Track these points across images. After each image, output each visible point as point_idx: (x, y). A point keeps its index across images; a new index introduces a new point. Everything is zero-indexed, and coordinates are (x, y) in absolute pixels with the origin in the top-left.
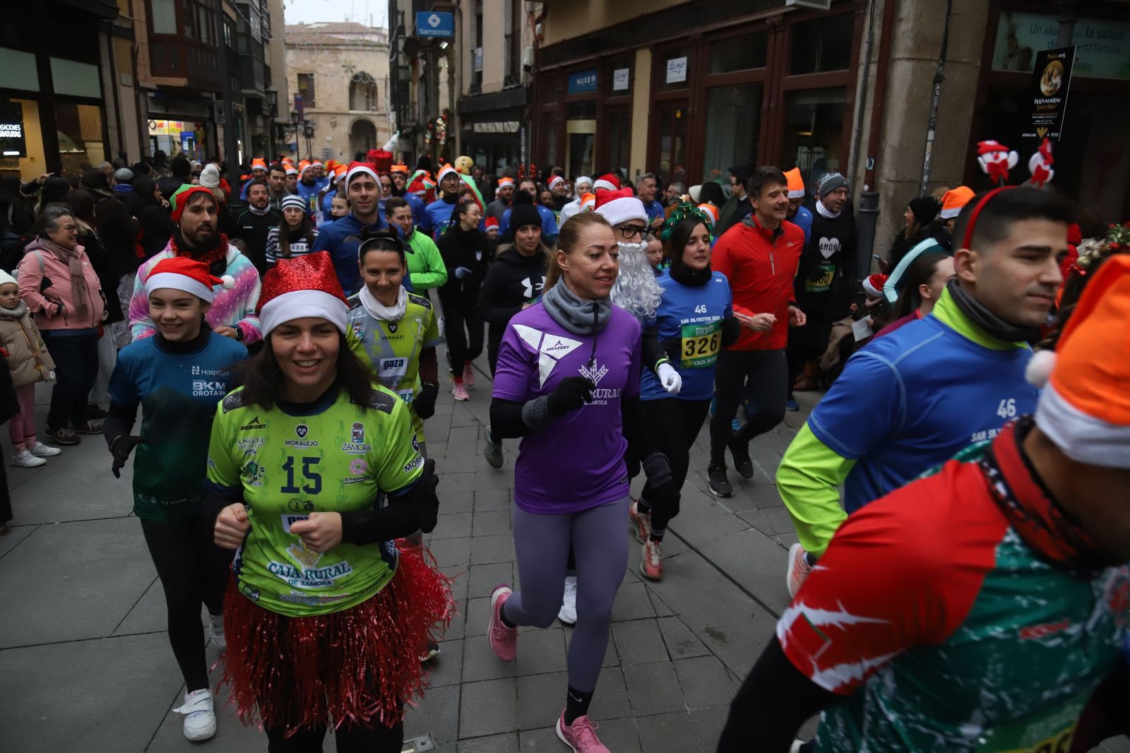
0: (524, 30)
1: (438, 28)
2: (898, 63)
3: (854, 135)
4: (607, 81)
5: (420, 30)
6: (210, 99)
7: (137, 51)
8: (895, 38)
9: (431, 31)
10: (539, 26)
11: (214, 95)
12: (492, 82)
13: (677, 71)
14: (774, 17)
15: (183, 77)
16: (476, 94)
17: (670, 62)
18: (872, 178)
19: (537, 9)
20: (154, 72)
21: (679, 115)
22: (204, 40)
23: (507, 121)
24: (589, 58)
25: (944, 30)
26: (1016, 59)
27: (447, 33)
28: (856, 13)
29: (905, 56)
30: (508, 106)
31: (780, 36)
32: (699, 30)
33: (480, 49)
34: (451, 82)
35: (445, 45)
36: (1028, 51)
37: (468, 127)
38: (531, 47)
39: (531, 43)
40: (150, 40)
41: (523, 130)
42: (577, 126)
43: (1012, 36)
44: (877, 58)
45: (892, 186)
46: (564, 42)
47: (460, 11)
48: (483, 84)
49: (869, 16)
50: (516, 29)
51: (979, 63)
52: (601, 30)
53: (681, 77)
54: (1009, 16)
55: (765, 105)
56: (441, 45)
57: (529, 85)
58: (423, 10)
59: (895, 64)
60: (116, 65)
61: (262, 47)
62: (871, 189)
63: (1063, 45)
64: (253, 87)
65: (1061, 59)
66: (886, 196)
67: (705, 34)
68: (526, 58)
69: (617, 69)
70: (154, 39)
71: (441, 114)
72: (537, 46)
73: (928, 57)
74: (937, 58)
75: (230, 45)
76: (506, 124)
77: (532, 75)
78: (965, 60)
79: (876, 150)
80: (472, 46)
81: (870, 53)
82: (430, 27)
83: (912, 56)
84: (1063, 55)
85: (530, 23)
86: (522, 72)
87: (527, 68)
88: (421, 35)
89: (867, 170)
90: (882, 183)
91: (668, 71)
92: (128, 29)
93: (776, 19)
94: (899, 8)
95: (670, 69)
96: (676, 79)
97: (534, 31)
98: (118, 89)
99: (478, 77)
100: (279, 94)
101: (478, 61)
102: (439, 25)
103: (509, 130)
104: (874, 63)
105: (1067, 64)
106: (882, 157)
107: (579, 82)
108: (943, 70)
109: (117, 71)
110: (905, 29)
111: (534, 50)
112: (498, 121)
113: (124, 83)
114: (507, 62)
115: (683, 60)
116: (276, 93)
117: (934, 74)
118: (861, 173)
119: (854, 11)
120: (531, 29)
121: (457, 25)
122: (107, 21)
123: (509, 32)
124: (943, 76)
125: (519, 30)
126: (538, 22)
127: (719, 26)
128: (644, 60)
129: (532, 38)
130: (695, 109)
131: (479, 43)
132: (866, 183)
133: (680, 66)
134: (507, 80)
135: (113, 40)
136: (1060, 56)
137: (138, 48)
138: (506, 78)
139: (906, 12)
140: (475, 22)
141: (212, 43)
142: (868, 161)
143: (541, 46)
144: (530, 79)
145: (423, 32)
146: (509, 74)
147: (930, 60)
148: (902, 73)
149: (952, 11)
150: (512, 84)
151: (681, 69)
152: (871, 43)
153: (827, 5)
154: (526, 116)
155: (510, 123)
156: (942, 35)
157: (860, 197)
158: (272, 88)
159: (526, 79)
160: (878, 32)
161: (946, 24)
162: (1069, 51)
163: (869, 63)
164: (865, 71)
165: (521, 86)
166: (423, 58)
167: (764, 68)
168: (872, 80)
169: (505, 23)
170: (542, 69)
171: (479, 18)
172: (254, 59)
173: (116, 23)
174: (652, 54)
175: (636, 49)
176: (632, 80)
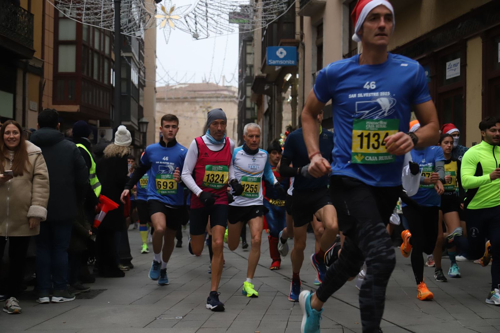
1: (285, 58)
4: (439, 73)
5: (270, 61)
6: (95, 125)
7: (44, 85)
9: (277, 61)
11: (98, 121)
15: (76, 104)
20: (55, 101)
22: (95, 77)
24: (422, 57)
27: (292, 62)
34: (294, 104)
35: (288, 77)
40: (54, 77)
47: (303, 45)
50: (353, 48)
56: (285, 78)
58: (271, 44)
60: (27, 94)
61: (138, 90)
64: (129, 120)
69: (448, 61)
70: (58, 76)
71: (284, 130)
75: (114, 85)
80: (312, 71)
82: (278, 58)
88: (270, 65)
92: (39, 68)
98: (26, 113)
100: (149, 124)
102: (285, 56)
109: (27, 99)
113: (31, 108)
116: (147, 123)
121: (300, 56)
122: (24, 60)
123: (347, 52)
125: (357, 48)
128: (475, 47)
135: (28, 76)
137: (45, 82)
140: (316, 52)
141: (101, 80)
145: (272, 62)
158: (144, 120)
166: (269, 93)
169: (343, 46)
171: (320, 48)
172: (132, 99)
173: (31, 63)
174: (483, 40)
175: (467, 40)
176: (464, 66)
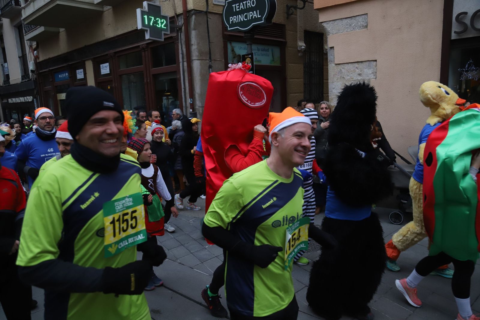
0: (29, 54)
2: (194, 61)
3: (183, 90)
4: (73, 76)
8: (191, 51)
10: (35, 52)
12: (16, 78)
13: (105, 69)
14: (143, 45)
16: (7, 85)
17: (101, 65)
18: (193, 106)
19: (33, 44)
21: (109, 88)
23: (26, 96)
24: (63, 65)
25: (209, 48)
26: (236, 59)
28: (175, 42)
29: (197, 58)
30: (25, 89)
31: (146, 53)
32: (112, 51)
33: (6, 64)
36: (239, 56)
37: (5, 101)
38: (33, 62)
39: (33, 60)
41: (35, 100)
42: (62, 96)
43: (233, 50)
44: (186, 60)
45: (201, 109)
46: (49, 59)
48: (10, 80)
49: (180, 43)
50: (24, 53)
51: (224, 61)
52: (68, 53)
53: (108, 72)
54: (231, 43)
55: (145, 81)
57: (34, 79)
59: (193, 62)
62: (193, 111)
63: (250, 52)
65: (250, 57)
66: (199, 113)
67: (115, 53)
68: (31, 66)
69: (77, 70)
72: (36, 61)
73: (204, 58)
74: (208, 59)
76: (25, 98)
77: (36, 74)
78: (218, 60)
79: (192, 96)
81: (183, 58)
83: (199, 58)
84: (250, 56)
85: (31, 51)
86: (30, 73)
87: (32, 71)
89: (190, 103)
90: (197, 108)
91: (101, 69)
93: (144, 46)
94: (191, 41)
95: (102, 68)
96: (105, 72)
97: (34, 54)
99: (7, 77)
101: (5, 69)
103: (27, 101)
104: (185, 61)
105: (252, 58)
106: (195, 98)
107: (60, 76)
108: (211, 63)
110: (194, 48)
111: (34, 63)
112: (21, 97)
114: (22, 69)
115: (107, 64)
117: (208, 65)
118: (188, 105)
119: (174, 42)
120: (32, 54)
123: (21, 55)
124: (212, 66)
125: (26, 54)
126: (35, 50)
127: (120, 49)
128: (89, 65)
129: (33, 58)
130: (116, 85)
131: (5, 61)
132: (190, 109)
133: (106, 67)
134: (23, 77)
136: (249, 56)
138: (22, 77)
139: (194, 41)
142: (190, 100)
143: (38, 61)
144: (35, 76)
146: (24, 74)
147: (206, 60)
148: (196, 65)
149: (210, 41)
150: (26, 79)
151: (107, 68)
152: (183, 54)
153: (162, 39)
154: (35, 93)
155: (27, 97)
156: (208, 50)
157: (189, 114)
159: (33, 76)
160: (184, 50)
161: (209, 46)
162: (252, 54)
163: (183, 62)
164: (183, 65)
165: (31, 80)
167: (142, 66)
168: (186, 68)
169: (18, 51)
170: (40, 72)
174: (93, 62)
175: (85, 61)
176: (85, 74)
